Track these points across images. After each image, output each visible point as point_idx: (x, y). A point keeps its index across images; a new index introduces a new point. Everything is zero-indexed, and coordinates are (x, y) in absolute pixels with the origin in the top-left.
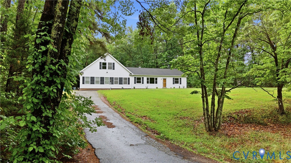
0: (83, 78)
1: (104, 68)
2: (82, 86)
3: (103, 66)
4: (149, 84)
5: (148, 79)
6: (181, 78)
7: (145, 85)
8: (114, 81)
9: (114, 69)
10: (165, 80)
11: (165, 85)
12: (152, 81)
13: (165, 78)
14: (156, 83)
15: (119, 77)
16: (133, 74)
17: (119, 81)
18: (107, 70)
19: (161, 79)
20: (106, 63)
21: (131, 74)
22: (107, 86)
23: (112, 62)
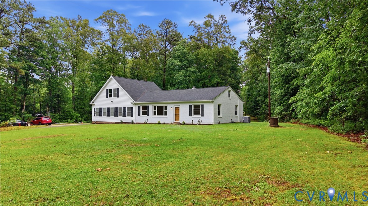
0: (95, 108)
1: (110, 96)
2: (95, 118)
3: (110, 94)
4: (157, 116)
5: (155, 108)
6: (203, 105)
7: (152, 118)
9: (118, 97)
10: (177, 109)
11: (177, 116)
12: (161, 111)
13: (177, 105)
14: (166, 114)
15: (122, 107)
16: (135, 102)
17: (122, 112)
18: (112, 98)
19: (172, 108)
20: (112, 89)
21: (133, 102)
22: (112, 119)
23: (117, 88)
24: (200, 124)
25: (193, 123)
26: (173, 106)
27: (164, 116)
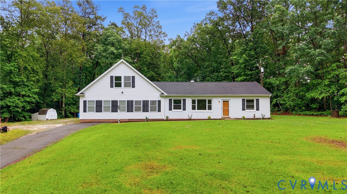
0: (85, 102)
1: (118, 85)
2: (83, 116)
3: (117, 82)
4: (196, 110)
5: (194, 102)
6: (258, 99)
7: (189, 112)
8: (134, 106)
9: (133, 87)
10: (226, 104)
11: (226, 111)
12: (202, 105)
13: (226, 99)
14: (210, 108)
15: (142, 99)
16: (166, 94)
17: (142, 106)
18: (123, 88)
19: (219, 102)
20: (121, 77)
21: (163, 94)
22: (122, 115)
23: (131, 76)
24: (263, 119)
25: (254, 117)
26: (221, 100)
27: (207, 110)
